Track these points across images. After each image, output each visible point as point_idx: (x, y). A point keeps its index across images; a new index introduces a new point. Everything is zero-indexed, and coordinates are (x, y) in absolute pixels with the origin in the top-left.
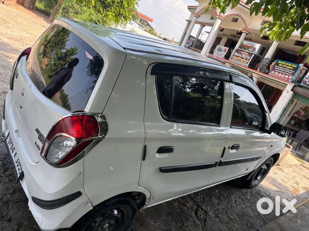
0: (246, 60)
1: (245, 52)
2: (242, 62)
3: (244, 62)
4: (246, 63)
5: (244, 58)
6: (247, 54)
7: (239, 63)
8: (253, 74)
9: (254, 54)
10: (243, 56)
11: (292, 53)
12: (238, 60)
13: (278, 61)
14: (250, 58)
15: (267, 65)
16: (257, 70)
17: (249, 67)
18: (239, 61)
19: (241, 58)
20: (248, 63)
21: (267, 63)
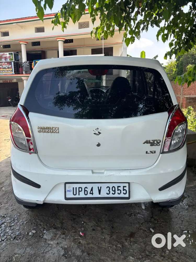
0: (9, 68)
1: (3, 63)
2: (7, 71)
3: (8, 71)
4: (11, 71)
5: (6, 67)
6: (6, 63)
7: (5, 73)
8: (22, 77)
9: (12, 62)
10: (4, 66)
11: (35, 53)
12: (1, 72)
13: (35, 61)
14: (11, 66)
15: (29, 67)
16: (23, 73)
17: (15, 74)
18: (3, 71)
19: (3, 69)
20: (12, 71)
21: (28, 66)
